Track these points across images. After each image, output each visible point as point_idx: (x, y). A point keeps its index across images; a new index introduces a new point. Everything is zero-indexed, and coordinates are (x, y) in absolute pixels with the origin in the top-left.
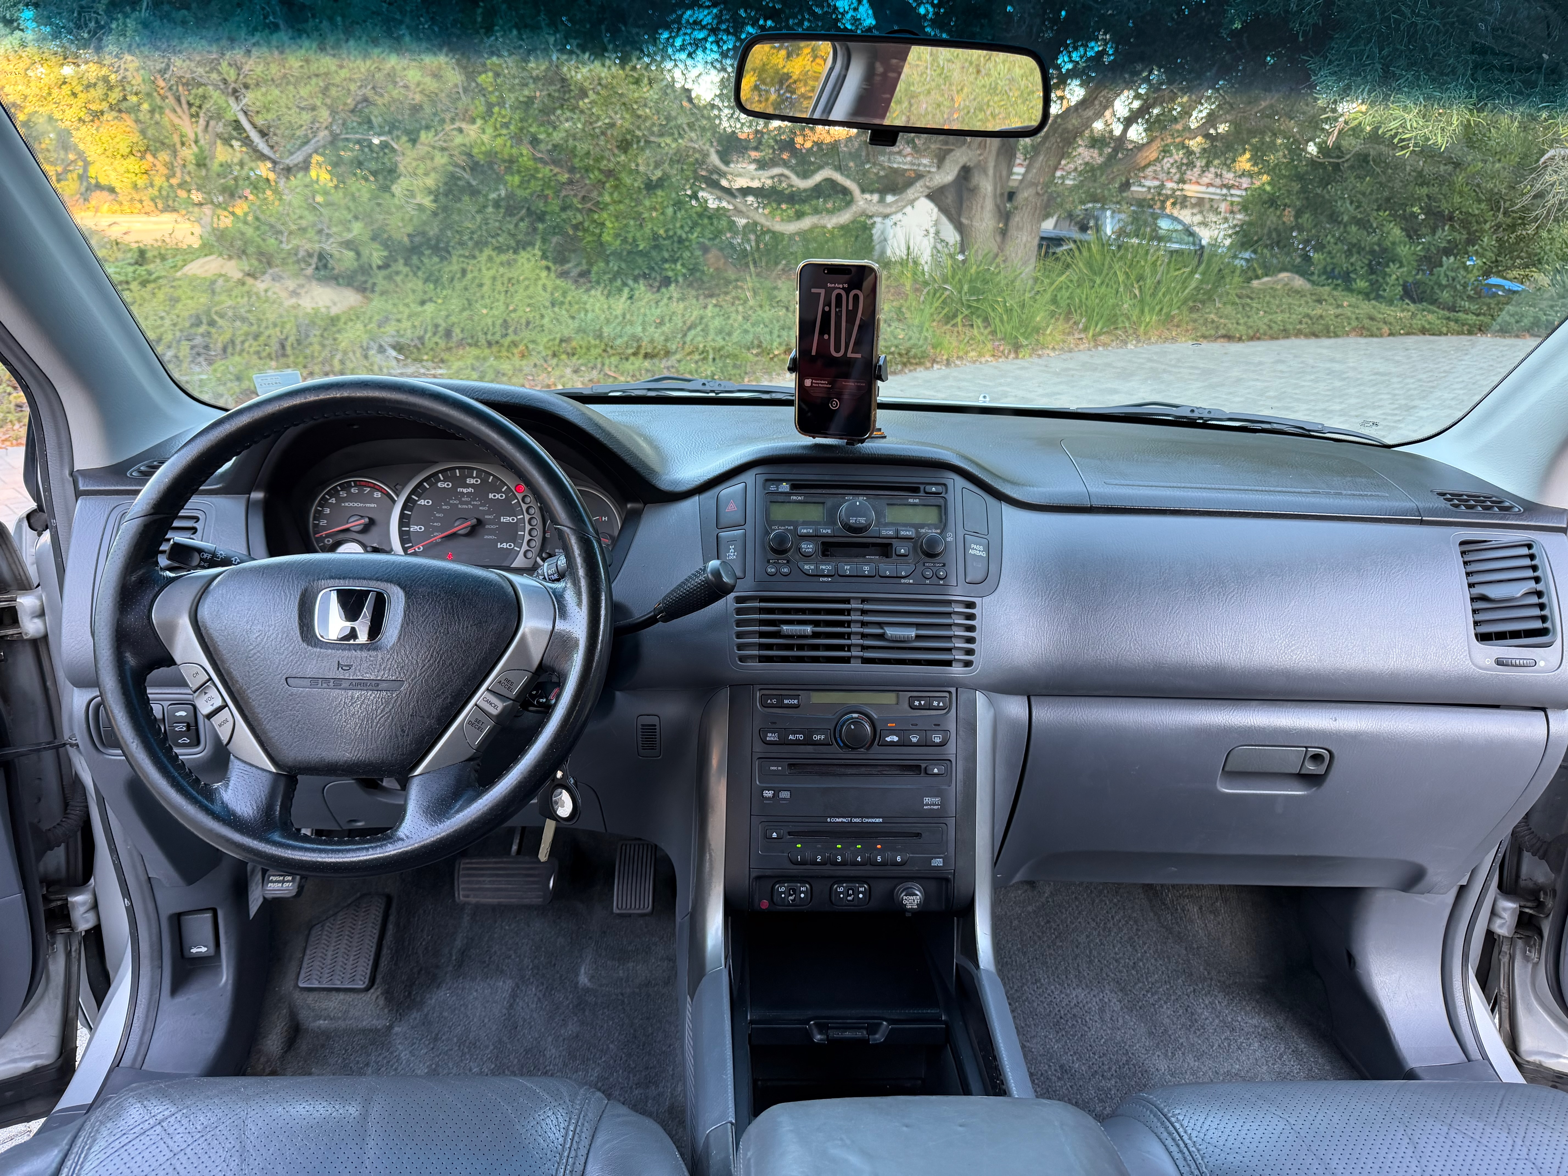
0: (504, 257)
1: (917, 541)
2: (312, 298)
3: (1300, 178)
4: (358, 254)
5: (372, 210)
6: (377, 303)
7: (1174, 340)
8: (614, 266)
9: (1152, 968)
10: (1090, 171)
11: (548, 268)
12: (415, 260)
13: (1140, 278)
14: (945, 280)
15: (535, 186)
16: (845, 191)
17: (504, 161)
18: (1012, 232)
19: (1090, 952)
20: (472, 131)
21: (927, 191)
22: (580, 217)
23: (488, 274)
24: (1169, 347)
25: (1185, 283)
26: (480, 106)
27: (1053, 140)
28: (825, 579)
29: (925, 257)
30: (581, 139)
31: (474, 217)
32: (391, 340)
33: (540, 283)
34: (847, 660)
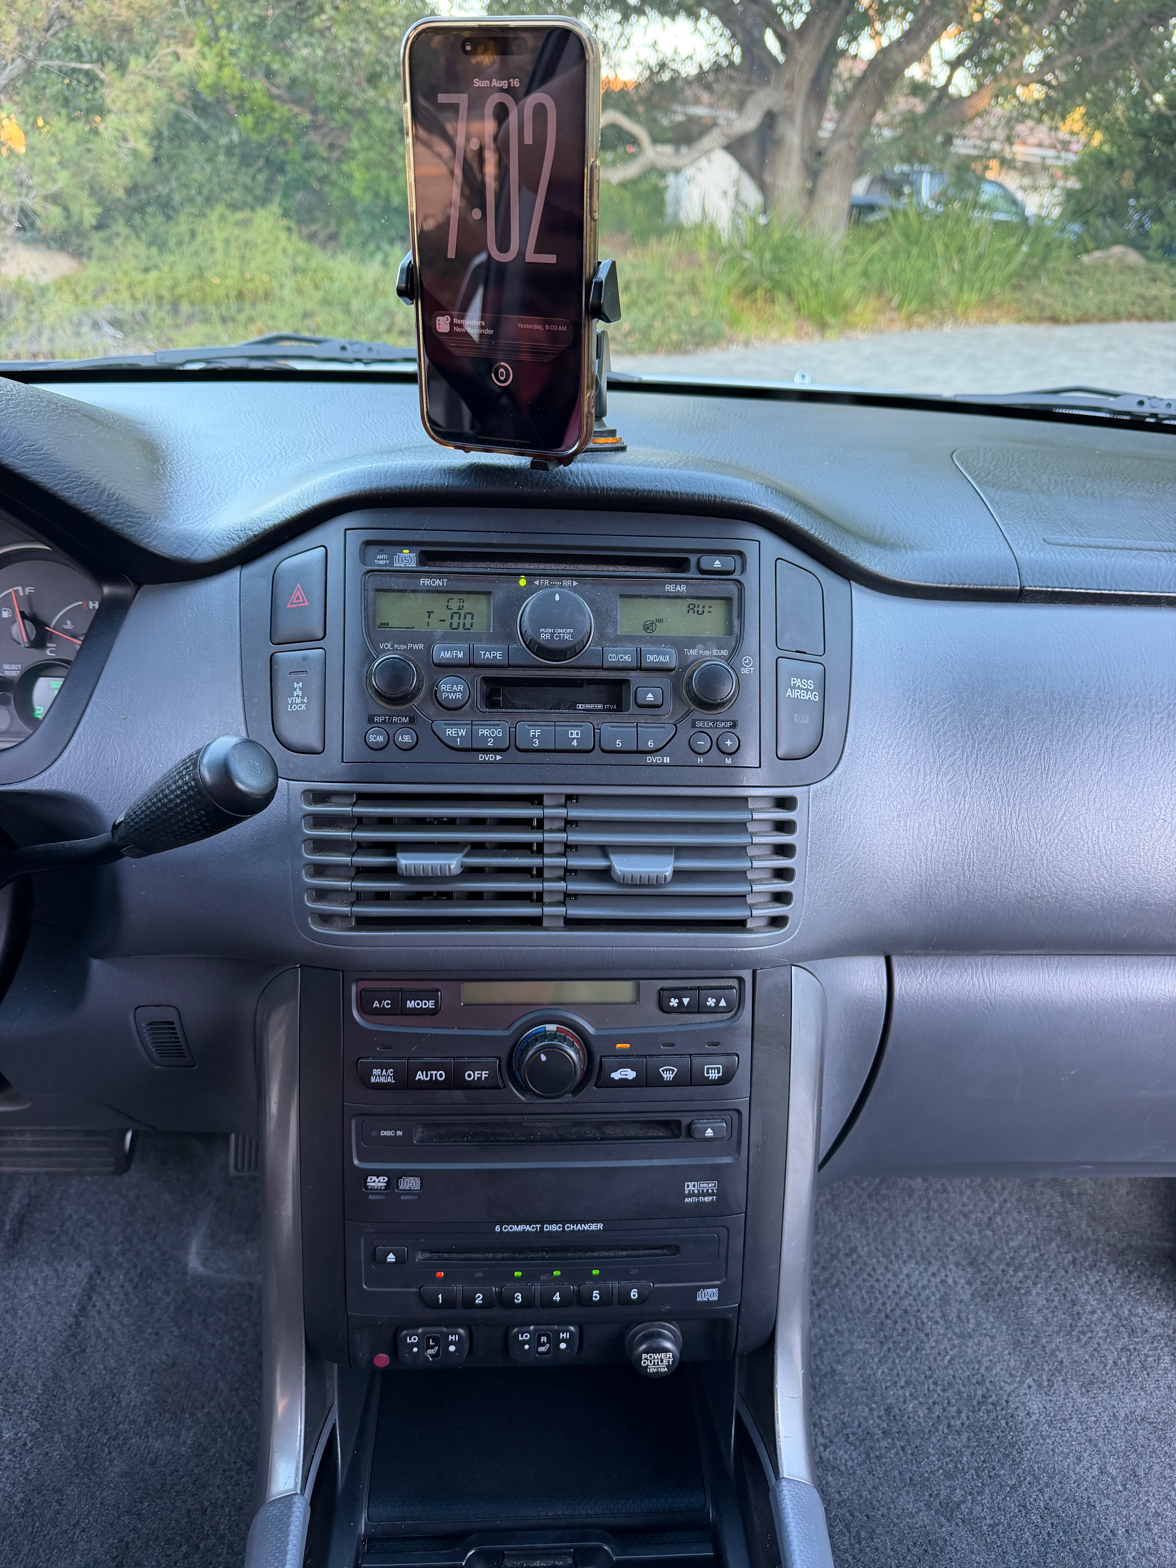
0: (239, 216)
1: (679, 675)
2: (19, 264)
3: (1142, 134)
4: (66, 209)
5: (80, 156)
6: (93, 269)
7: (994, 322)
8: (366, 227)
9: (1014, 1226)
10: (911, 120)
11: (289, 229)
12: (137, 219)
13: (961, 250)
14: (745, 247)
15: (271, 128)
16: (633, 140)
17: (234, 98)
18: (821, 192)
19: (929, 1203)
20: (190, 55)
21: (724, 141)
22: (325, 168)
23: (219, 236)
24: (989, 330)
25: (1009, 256)
26: (203, 27)
27: (870, 81)
28: (490, 757)
29: (723, 221)
30: (323, 71)
31: (202, 168)
32: (107, 315)
33: (280, 246)
34: (535, 922)
